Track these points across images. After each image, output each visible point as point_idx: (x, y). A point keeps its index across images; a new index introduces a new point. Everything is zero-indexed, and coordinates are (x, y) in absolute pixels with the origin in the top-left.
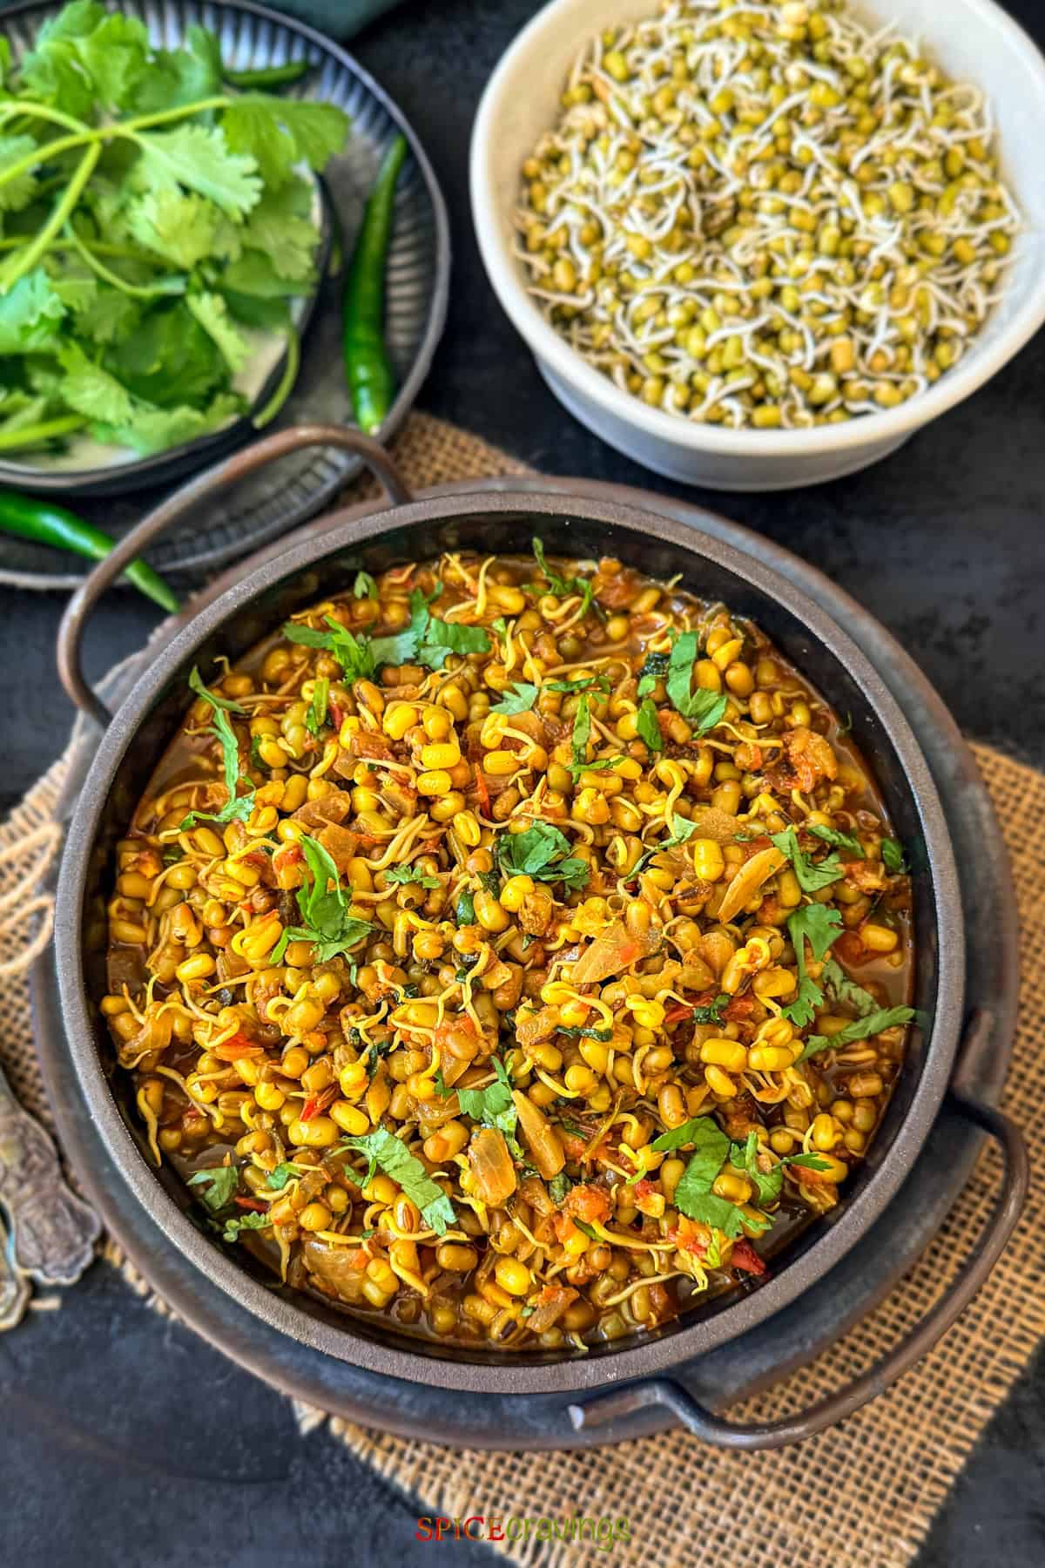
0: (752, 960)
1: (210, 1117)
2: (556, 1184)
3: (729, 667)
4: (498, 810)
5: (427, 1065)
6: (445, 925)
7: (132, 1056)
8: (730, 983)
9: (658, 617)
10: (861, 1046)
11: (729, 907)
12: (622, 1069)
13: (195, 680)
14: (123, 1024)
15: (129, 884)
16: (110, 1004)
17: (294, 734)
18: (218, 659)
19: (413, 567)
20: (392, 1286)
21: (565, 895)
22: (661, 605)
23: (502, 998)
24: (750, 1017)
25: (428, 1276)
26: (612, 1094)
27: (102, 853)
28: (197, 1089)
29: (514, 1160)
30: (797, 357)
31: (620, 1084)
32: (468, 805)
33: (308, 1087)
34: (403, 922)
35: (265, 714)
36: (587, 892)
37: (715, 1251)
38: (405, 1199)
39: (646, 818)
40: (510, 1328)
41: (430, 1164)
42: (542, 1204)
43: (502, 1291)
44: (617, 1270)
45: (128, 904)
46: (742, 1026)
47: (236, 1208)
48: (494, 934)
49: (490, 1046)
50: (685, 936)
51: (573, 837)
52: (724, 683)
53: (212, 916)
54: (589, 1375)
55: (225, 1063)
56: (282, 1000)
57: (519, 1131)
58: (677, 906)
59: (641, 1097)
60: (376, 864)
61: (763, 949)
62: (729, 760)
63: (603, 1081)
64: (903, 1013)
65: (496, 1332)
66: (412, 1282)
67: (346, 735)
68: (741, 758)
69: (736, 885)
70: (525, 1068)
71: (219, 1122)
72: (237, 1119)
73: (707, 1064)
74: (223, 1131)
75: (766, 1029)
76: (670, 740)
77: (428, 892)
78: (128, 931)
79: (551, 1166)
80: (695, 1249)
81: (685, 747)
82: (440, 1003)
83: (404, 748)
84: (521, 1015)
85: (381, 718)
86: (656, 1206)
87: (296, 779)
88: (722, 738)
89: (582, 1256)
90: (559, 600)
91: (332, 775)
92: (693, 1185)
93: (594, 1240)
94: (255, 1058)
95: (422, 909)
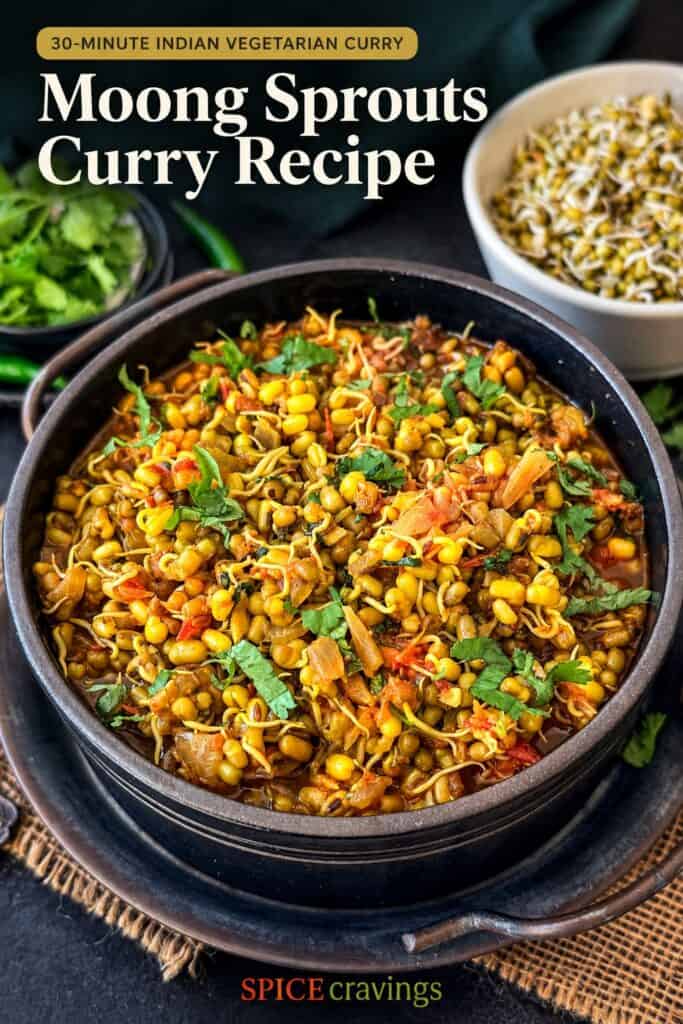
0: (528, 524)
1: (108, 650)
2: (376, 682)
3: (508, 369)
4: (340, 446)
5: (279, 591)
6: (298, 507)
7: (53, 604)
8: (512, 540)
9: (457, 356)
10: (609, 616)
11: (510, 495)
12: (429, 598)
13: (123, 376)
14: (49, 579)
15: (64, 500)
16: (40, 567)
17: (193, 408)
18: (141, 367)
19: (282, 325)
20: (242, 762)
21: (386, 485)
22: (458, 348)
23: (338, 551)
24: (526, 570)
25: (271, 757)
26: (421, 620)
27: (43, 485)
28: (101, 627)
29: (343, 655)
31: (427, 613)
32: (318, 441)
33: (186, 612)
34: (266, 506)
35: (173, 401)
36: (403, 490)
37: (502, 724)
38: (255, 701)
39: (448, 448)
40: (336, 804)
41: (278, 668)
42: (367, 698)
43: (329, 777)
44: (423, 760)
45: (61, 517)
46: (519, 579)
47: (123, 713)
48: (334, 513)
49: (328, 580)
50: (478, 510)
51: (394, 459)
52: (504, 381)
53: (123, 508)
54: (400, 823)
55: (123, 607)
56: (171, 556)
57: (348, 636)
58: (470, 495)
59: (444, 627)
60: (248, 476)
61: (536, 517)
62: (509, 426)
63: (414, 610)
64: (642, 594)
65: (325, 808)
66: (258, 757)
67: (231, 401)
68: (517, 419)
69: (515, 475)
70: (354, 594)
71: (115, 653)
72: (131, 653)
73: (494, 599)
74: (117, 664)
75: (538, 579)
76: (467, 414)
77: (286, 489)
78: (59, 535)
79: (374, 659)
80: (486, 726)
81: (476, 418)
82: (291, 548)
83: (274, 408)
84: (353, 558)
85: (257, 391)
86: (453, 697)
87: (192, 432)
88: (503, 410)
89: (396, 741)
90: (387, 339)
91: (219, 430)
92: (484, 686)
93: (404, 726)
94: (146, 601)
95: (281, 501)
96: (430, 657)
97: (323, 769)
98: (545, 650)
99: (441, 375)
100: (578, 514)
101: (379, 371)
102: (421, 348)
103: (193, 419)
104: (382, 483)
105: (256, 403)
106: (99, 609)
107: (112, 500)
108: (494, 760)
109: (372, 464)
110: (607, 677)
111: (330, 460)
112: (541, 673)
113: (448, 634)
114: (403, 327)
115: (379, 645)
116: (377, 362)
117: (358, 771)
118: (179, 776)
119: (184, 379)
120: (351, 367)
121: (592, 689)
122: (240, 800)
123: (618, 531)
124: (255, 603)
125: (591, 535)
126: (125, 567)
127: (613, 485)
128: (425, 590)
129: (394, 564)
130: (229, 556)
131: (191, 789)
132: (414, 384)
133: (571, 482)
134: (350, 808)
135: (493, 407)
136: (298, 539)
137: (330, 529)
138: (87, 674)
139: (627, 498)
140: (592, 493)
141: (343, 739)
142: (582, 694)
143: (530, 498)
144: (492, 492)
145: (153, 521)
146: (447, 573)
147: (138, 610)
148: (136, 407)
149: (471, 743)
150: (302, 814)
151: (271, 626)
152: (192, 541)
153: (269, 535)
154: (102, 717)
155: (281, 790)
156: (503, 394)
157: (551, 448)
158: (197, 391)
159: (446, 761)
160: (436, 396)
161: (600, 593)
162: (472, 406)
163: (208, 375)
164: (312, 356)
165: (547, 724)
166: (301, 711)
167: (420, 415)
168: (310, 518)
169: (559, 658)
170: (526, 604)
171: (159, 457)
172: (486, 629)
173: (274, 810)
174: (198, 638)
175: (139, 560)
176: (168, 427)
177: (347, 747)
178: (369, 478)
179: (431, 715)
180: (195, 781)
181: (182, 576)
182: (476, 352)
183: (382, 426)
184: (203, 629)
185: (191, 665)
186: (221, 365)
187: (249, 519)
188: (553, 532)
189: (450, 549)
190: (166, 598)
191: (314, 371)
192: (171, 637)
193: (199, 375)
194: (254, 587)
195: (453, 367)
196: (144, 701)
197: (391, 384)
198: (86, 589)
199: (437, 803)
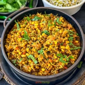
1: (14, 56)
2: (47, 59)
4: (42, 30)
5: (35, 48)
7: (7, 50)
8: (63, 41)
9: (56, 18)
10: (76, 50)
12: (53, 49)
13: (15, 21)
14: (7, 47)
15: (8, 37)
16: (6, 46)
17: (24, 25)
19: (34, 15)
21: (48, 35)
22: (56, 17)
23: (42, 43)
24: (65, 45)
25: (35, 69)
27: (6, 35)
28: (13, 53)
29: (43, 56)
30: (66, 3)
32: (39, 29)
33: (24, 51)
34: (33, 37)
35: (21, 24)
36: (50, 35)
37: (63, 64)
38: (33, 62)
39: (55, 30)
40: (43, 74)
41: (35, 58)
42: (46, 61)
43: (42, 71)
44: (53, 69)
45: (8, 39)
46: (64, 46)
47: (16, 64)
48: (41, 38)
49: (41, 47)
50: (59, 37)
51: (48, 31)
52: (62, 21)
53: (15, 38)
54: (51, 77)
55: (16, 50)
56: (21, 44)
57: (44, 54)
58: (58, 36)
59: (55, 52)
60: (31, 34)
61: (66, 38)
62: (62, 27)
63: (52, 50)
64: (80, 47)
65: (41, 75)
66: (33, 69)
67: (28, 24)
68: (63, 26)
69: (63, 33)
70: (44, 48)
71: (15, 56)
72: (17, 56)
73: (61, 49)
74: (15, 58)
75: (67, 46)
76: (57, 25)
77: (35, 35)
78: (8, 42)
79: (47, 56)
80: (61, 64)
81: (58, 26)
82: (36, 43)
83: (33, 25)
84: (44, 44)
85: (31, 23)
86: (57, 61)
87: (24, 28)
88: (62, 25)
89: (50, 67)
90: (47, 16)
91: (27, 28)
92: (61, 59)
93: (51, 65)
94: (19, 50)
95: (35, 37)
96: (54, 56)
97: (41, 70)
98: (68, 55)
99: (54, 21)
100: (71, 38)
101: (46, 20)
102: (51, 17)
103: (24, 27)
104: (47, 34)
105: (31, 24)
106: (13, 51)
107: (14, 37)
108: (62, 68)
109: (46, 32)
110: (76, 58)
111: (41, 32)
112: (67, 58)
113: (56, 53)
114: (49, 15)
115: (48, 55)
116: (46, 19)
117: (45, 70)
118: (23, 71)
119: (23, 22)
120: (43, 20)
121: (74, 59)
122: (31, 74)
123: (76, 40)
124: (32, 50)
125: (73, 40)
126: (16, 45)
127: (75, 34)
128: (53, 48)
129: (49, 45)
130: (29, 44)
131: (25, 73)
132: (50, 22)
133: (70, 34)
134: (45, 75)
135: (60, 25)
136: (37, 42)
137: (41, 40)
138: (12, 59)
139: (77, 36)
140: (73, 35)
141: (43, 66)
142: (73, 60)
143: (65, 36)
144: (61, 35)
145: (19, 40)
146: (55, 46)
147: (18, 51)
148: (17, 25)
149: (59, 66)
150: (39, 76)
151: (34, 53)
152: (24, 42)
153: (33, 41)
154: (14, 64)
155: (36, 73)
156: (62, 23)
157: (68, 30)
158: (24, 23)
159: (56, 69)
160: (53, 23)
161: (74, 47)
162: (58, 24)
163: (25, 21)
164: (38, 19)
165: (68, 64)
166: (38, 63)
167: (52, 26)
168: (38, 39)
169: (70, 55)
170: (65, 49)
171: (20, 32)
172: (61, 52)
173: (35, 75)
174: (25, 54)
175: (18, 44)
176: (21, 28)
177: (44, 67)
178: (45, 34)
179: (54, 63)
180: (25, 72)
181: (23, 46)
182: (58, 18)
183: (47, 27)
184: (26, 53)
185: (24, 58)
186: (27, 20)
187: (31, 39)
188: (68, 40)
189: (56, 43)
190: (21, 49)
191: (38, 20)
192: (22, 54)
193: (24, 21)
194: (32, 48)
195: (55, 20)
196: (19, 62)
197: (48, 22)
198: (11, 48)
199: (55, 74)
